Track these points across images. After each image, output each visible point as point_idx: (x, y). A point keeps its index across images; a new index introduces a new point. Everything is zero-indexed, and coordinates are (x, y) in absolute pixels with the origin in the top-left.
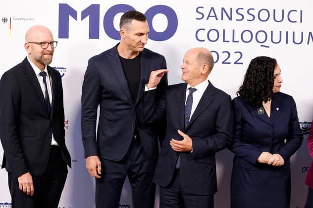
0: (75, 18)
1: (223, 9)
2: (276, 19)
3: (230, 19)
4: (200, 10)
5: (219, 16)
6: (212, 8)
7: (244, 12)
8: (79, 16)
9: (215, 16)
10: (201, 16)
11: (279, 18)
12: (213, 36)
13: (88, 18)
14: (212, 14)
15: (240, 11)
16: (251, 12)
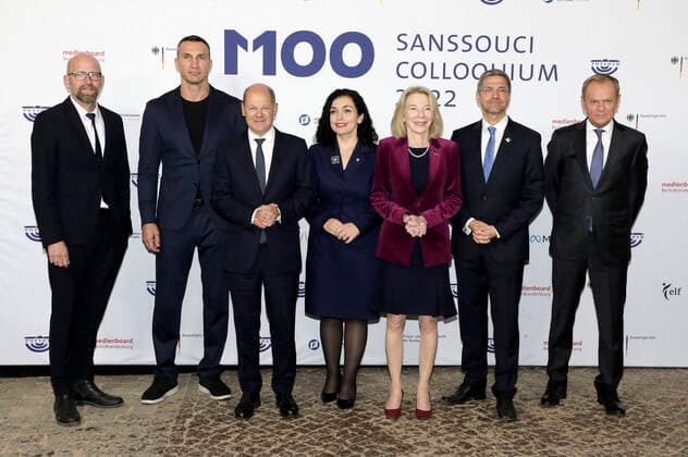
0: (246, 48)
1: (431, 36)
2: (499, 48)
3: (441, 49)
4: (402, 38)
5: (426, 45)
6: (418, 36)
7: (458, 40)
8: (250, 46)
9: (422, 46)
10: (403, 46)
11: (502, 46)
12: (419, 70)
13: (261, 49)
14: (418, 43)
15: (452, 39)
16: (466, 39)
